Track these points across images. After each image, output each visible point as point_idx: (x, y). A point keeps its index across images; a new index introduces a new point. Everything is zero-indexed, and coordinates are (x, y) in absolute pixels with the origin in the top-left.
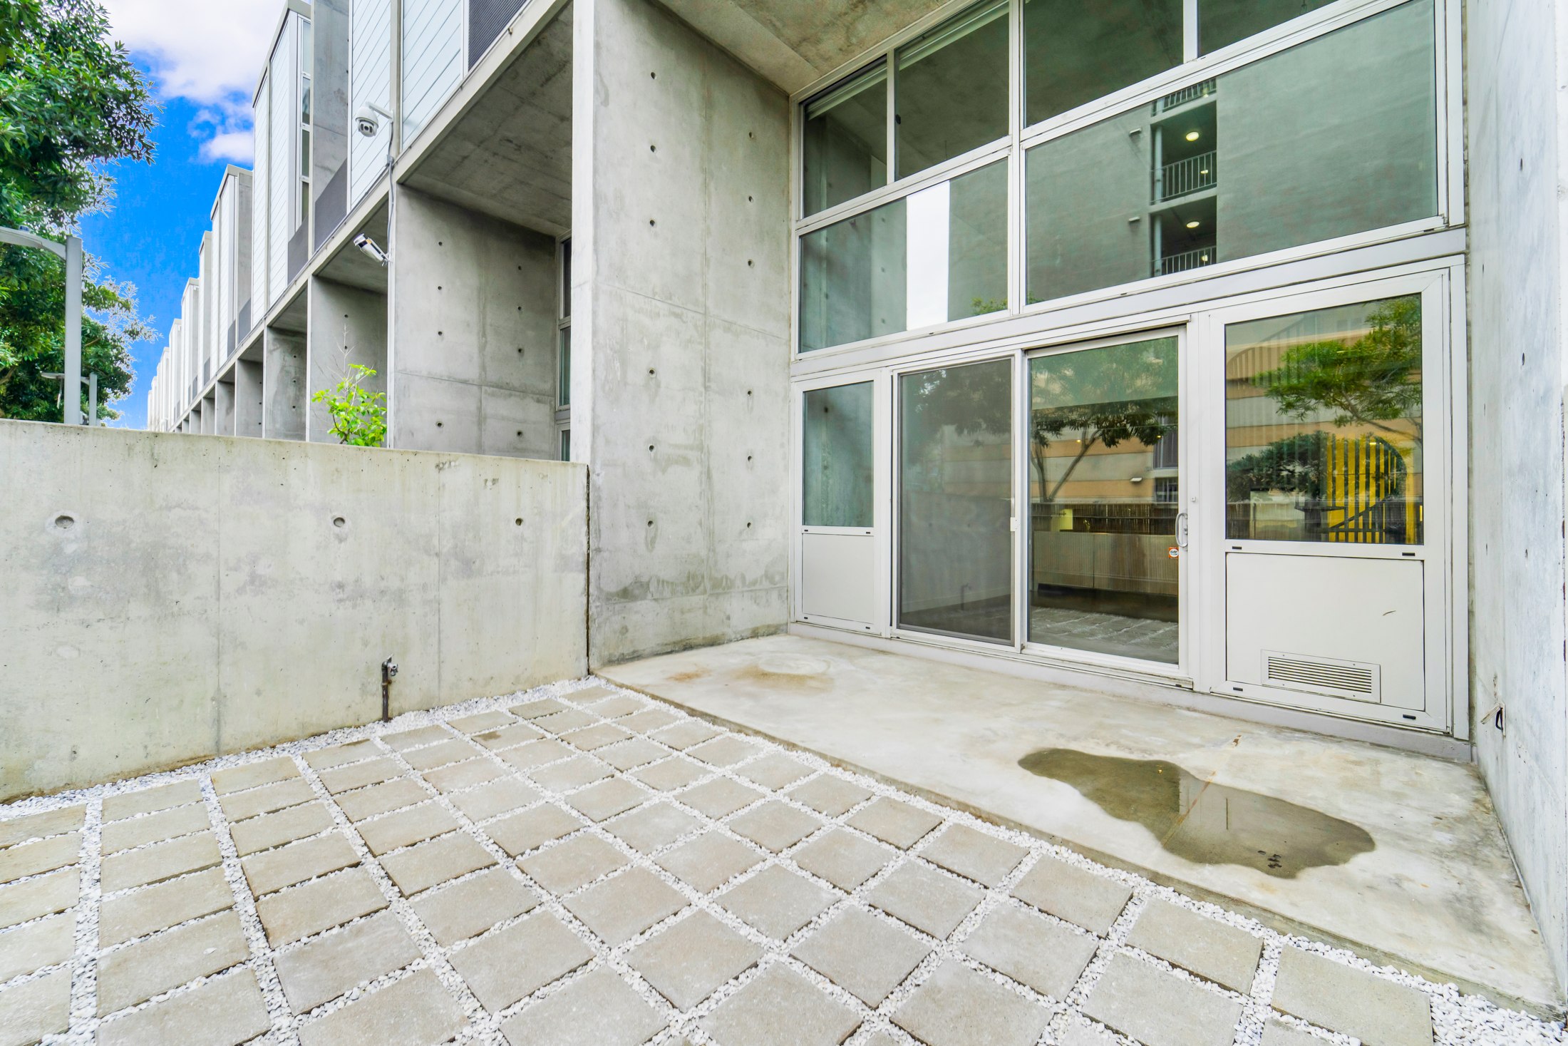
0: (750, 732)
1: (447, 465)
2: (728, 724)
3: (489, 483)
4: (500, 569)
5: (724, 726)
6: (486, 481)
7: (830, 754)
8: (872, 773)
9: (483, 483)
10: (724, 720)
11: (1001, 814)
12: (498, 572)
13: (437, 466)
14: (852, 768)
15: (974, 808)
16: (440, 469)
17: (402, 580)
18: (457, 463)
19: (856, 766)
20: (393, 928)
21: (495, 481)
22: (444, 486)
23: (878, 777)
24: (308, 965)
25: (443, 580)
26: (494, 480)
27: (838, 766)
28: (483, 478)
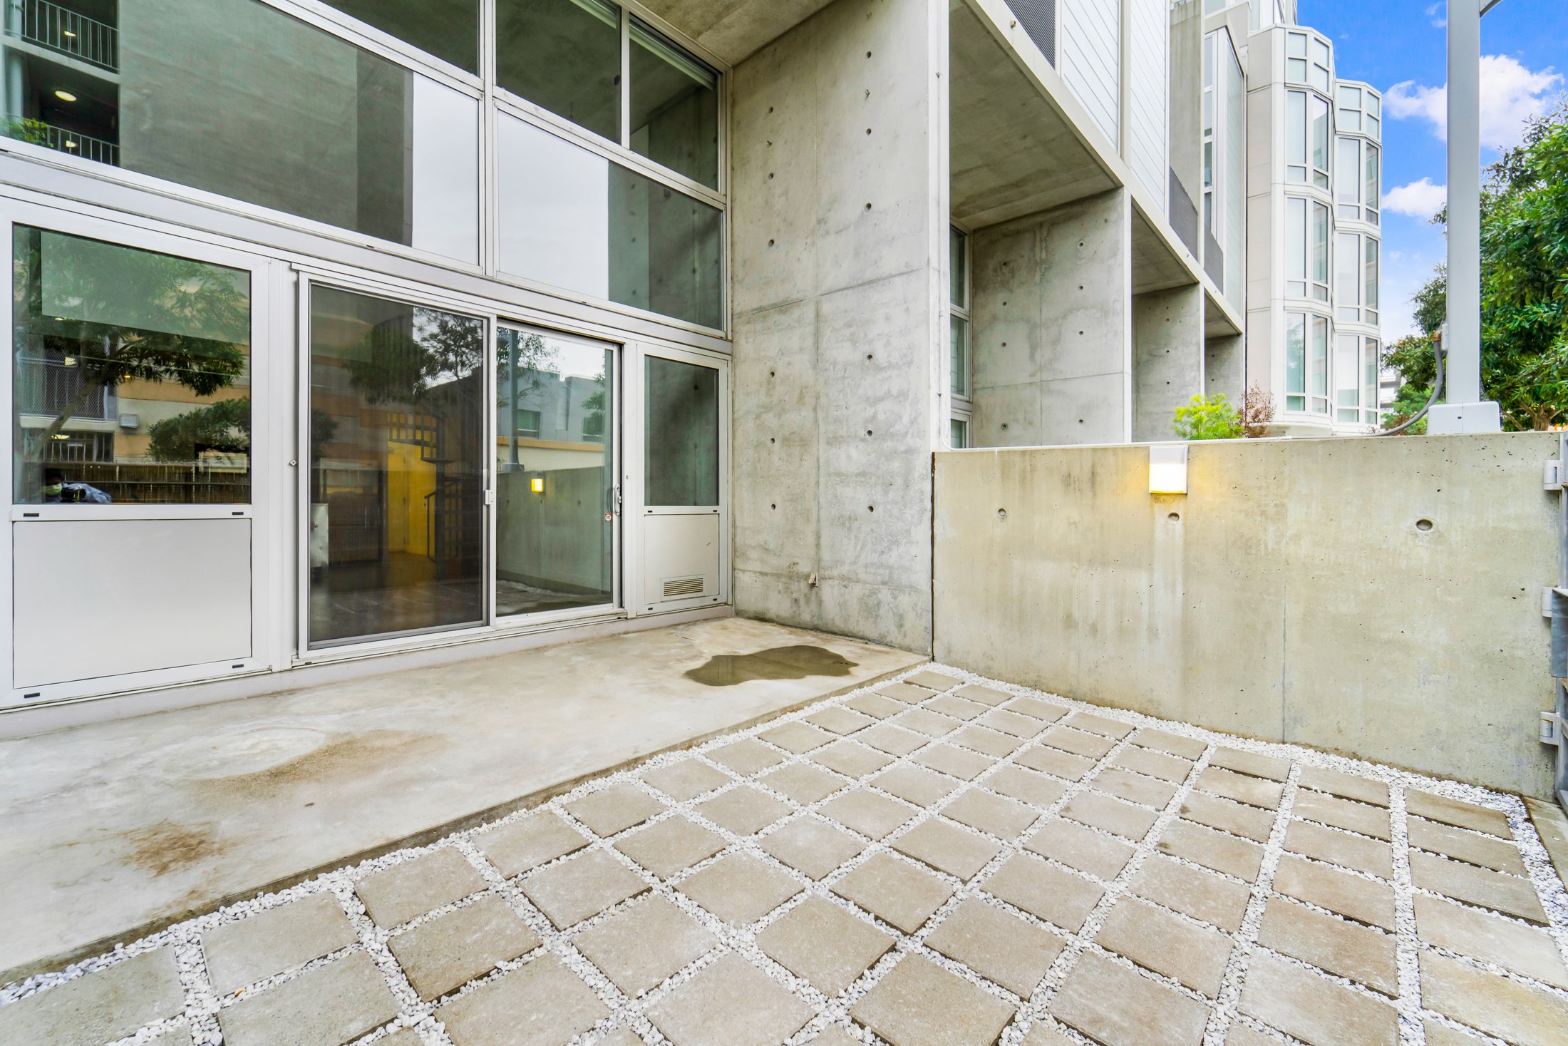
0: (567, 787)
2: (522, 804)
5: (516, 809)
7: (678, 741)
8: (720, 732)
10: (512, 802)
11: (800, 701)
14: (703, 739)
15: (789, 707)
19: (706, 735)
20: (1071, 992)
23: (726, 731)
24: (1165, 1038)
27: (690, 747)
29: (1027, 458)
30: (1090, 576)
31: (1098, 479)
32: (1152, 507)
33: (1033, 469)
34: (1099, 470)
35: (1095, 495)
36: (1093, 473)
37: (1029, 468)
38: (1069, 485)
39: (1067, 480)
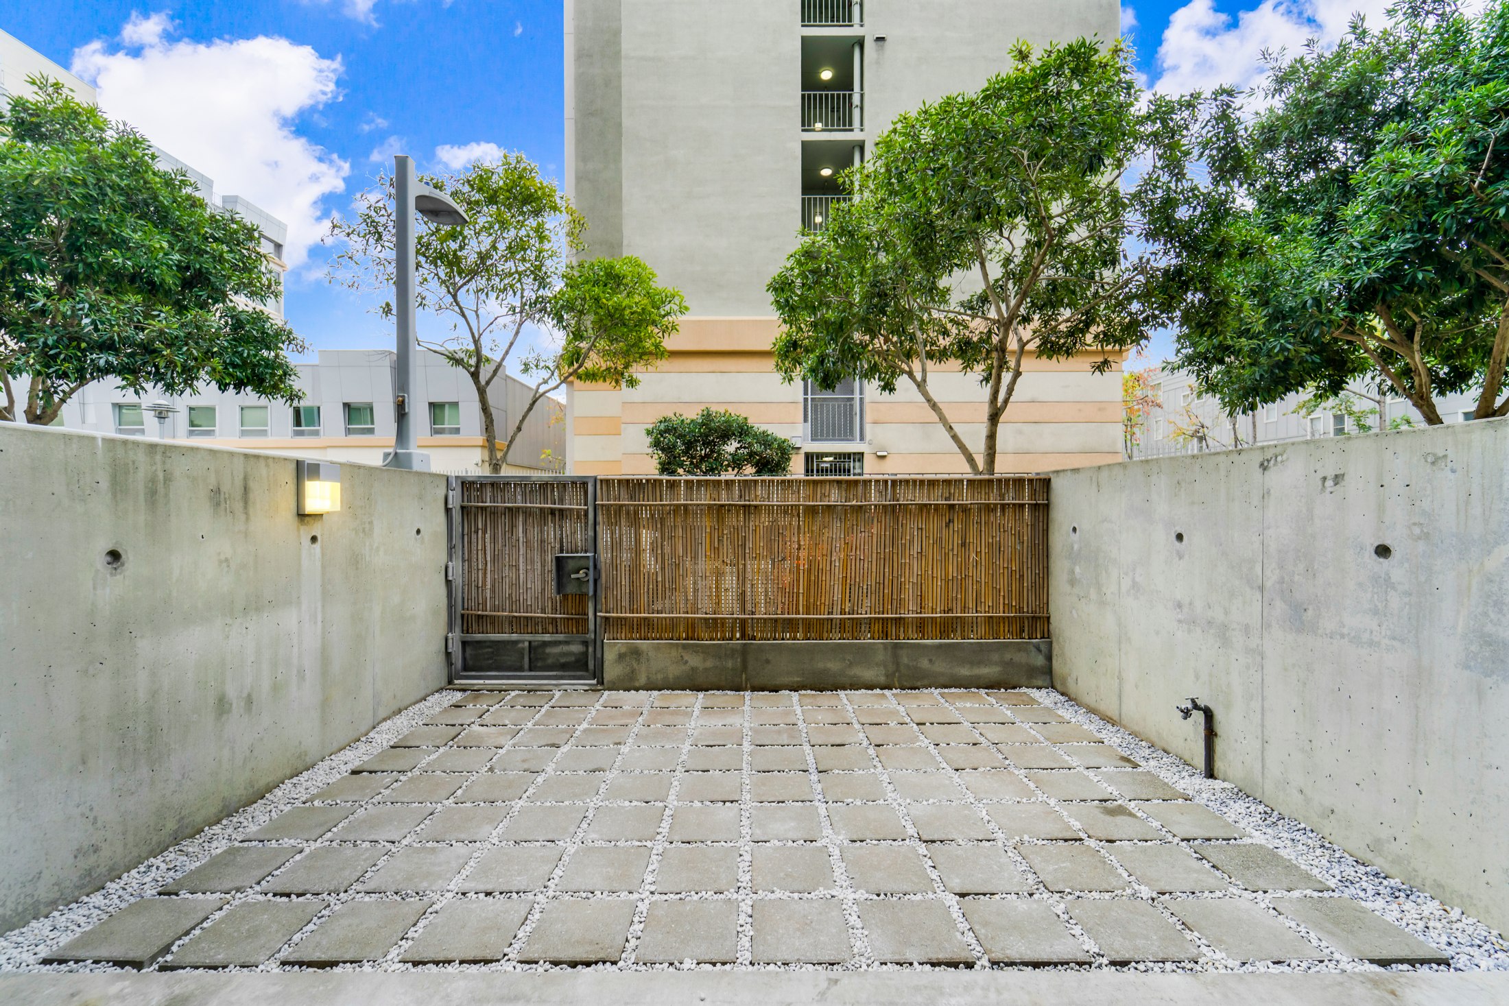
1: (1272, 462)
3: (1329, 483)
4: (1345, 631)
6: (1325, 479)
9: (1320, 483)
12: (1342, 636)
13: (1262, 465)
16: (1265, 469)
17: (1226, 613)
18: (1285, 457)
21: (1338, 479)
22: (1268, 492)
25: (1265, 625)
26: (1336, 476)
28: (1320, 475)
29: (158, 457)
30: (244, 630)
31: (251, 496)
32: (298, 530)
33: (168, 479)
34: (251, 484)
35: (247, 519)
36: (245, 488)
37: (161, 475)
38: (218, 504)
39: (216, 497)
